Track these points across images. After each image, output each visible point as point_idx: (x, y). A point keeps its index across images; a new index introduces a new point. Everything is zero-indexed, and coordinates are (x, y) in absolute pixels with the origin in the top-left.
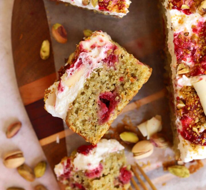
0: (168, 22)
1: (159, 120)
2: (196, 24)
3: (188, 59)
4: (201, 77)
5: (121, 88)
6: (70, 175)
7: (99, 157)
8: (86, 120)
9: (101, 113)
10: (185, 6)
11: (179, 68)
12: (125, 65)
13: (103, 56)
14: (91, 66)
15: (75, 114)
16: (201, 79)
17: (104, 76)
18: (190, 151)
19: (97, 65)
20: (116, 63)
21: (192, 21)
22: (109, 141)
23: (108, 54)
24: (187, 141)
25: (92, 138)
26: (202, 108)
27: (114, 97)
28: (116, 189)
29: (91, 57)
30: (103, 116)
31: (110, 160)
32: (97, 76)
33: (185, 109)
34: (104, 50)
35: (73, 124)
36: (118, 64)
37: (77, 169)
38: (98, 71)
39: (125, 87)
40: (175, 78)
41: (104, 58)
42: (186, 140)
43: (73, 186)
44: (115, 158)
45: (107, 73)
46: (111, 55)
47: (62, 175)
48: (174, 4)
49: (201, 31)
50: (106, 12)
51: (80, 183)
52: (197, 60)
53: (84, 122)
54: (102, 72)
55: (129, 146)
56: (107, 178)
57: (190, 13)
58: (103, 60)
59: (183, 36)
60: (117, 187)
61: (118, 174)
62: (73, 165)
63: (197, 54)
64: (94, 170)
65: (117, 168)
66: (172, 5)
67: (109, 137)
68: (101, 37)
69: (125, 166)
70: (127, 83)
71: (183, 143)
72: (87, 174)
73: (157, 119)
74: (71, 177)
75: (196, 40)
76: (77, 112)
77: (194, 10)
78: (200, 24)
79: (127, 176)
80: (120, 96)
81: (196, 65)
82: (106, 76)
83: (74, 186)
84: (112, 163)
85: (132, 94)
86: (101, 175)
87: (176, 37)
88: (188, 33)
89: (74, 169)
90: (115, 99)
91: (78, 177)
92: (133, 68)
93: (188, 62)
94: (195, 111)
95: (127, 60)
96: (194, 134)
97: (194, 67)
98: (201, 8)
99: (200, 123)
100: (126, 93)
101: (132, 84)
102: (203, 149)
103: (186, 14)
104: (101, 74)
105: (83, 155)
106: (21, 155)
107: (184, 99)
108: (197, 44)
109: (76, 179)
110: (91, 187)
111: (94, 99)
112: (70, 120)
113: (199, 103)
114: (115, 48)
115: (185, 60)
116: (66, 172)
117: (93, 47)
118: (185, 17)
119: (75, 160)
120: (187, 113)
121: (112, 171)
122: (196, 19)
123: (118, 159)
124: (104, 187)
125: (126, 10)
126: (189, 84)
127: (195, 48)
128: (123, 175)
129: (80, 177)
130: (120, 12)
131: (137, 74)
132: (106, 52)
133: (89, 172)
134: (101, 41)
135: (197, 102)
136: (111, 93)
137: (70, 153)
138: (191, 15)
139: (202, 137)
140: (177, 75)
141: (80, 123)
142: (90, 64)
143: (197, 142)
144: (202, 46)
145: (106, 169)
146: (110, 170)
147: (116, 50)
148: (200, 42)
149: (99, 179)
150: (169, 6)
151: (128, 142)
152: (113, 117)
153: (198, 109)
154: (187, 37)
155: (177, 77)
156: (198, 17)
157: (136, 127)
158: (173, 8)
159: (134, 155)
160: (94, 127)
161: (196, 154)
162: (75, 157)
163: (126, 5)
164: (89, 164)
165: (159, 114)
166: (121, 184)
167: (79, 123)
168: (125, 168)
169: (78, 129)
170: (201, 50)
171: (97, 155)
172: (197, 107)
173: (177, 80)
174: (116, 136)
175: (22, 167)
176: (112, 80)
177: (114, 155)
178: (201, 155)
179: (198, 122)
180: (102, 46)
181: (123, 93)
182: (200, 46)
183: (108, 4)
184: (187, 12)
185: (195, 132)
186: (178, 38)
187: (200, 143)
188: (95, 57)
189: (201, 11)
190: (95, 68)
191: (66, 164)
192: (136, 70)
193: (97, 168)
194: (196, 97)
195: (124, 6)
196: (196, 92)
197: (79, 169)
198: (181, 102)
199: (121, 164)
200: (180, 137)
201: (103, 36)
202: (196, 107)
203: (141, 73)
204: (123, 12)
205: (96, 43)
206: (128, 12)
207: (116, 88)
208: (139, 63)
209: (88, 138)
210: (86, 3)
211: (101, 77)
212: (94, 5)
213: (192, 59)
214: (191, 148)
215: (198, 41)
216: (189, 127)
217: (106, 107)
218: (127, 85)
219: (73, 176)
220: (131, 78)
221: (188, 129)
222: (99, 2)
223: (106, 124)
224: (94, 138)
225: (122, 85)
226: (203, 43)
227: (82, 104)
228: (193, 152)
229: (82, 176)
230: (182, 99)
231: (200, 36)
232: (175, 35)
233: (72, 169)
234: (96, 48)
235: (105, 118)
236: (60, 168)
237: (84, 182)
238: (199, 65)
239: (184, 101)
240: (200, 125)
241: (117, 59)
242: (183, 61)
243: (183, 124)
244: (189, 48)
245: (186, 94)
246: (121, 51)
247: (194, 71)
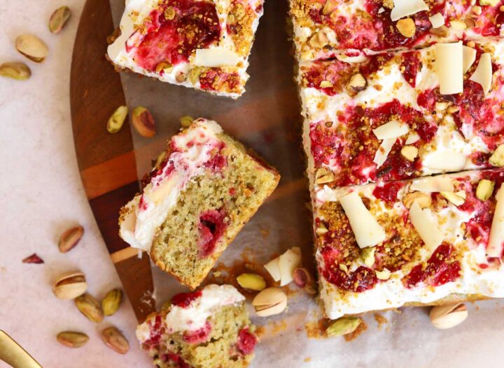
0: (302, 106)
1: (298, 254)
2: (343, 109)
3: (332, 162)
4: (352, 188)
5: (232, 204)
6: (160, 340)
7: (205, 311)
8: (180, 253)
9: (202, 242)
10: (325, 84)
11: (318, 174)
12: (237, 171)
13: (205, 158)
14: (186, 173)
15: (163, 243)
16: (351, 191)
17: (205, 187)
18: (337, 300)
19: (195, 171)
20: (224, 168)
21: (336, 106)
22: (222, 287)
23: (212, 155)
24: (333, 286)
25: (189, 279)
26: (352, 235)
27: (222, 218)
28: (232, 361)
29: (188, 159)
30: (206, 245)
31: (223, 317)
32: (196, 186)
33: (328, 237)
34: (206, 149)
35: (161, 257)
36: (226, 170)
37: (171, 330)
38: (198, 179)
39: (237, 202)
40: (313, 190)
41: (206, 161)
42: (330, 284)
43: (165, 359)
44: (231, 313)
45: (211, 182)
46: (216, 156)
47: (148, 341)
48: (309, 80)
49: (350, 120)
50: (212, 92)
51: (176, 352)
52: (346, 163)
53: (177, 255)
54: (203, 180)
55: (250, 294)
56: (218, 345)
57: (334, 93)
58: (204, 164)
59: (323, 127)
60: (235, 359)
61: (236, 339)
62: (166, 325)
63: (346, 154)
64: (197, 331)
65: (233, 330)
66: (306, 81)
67: (221, 281)
68: (201, 129)
69: (245, 327)
70: (240, 197)
71: (328, 288)
72: (187, 337)
73: (294, 252)
74: (161, 343)
75: (343, 132)
76: (166, 241)
77: (340, 89)
78: (349, 109)
79: (249, 342)
80: (231, 216)
81: (345, 170)
82: (210, 187)
83: (167, 357)
84: (226, 321)
85: (248, 214)
86: (209, 340)
87: (313, 128)
88: (332, 123)
89: (167, 331)
90: (222, 220)
91: (172, 343)
92: (249, 174)
93: (332, 165)
94: (343, 239)
95: (240, 164)
96: (342, 274)
97: (341, 173)
98: (349, 86)
99: (351, 258)
100: (239, 212)
101: (248, 198)
102: (357, 297)
103: (329, 94)
104: (201, 184)
105: (181, 308)
106: (81, 279)
107: (326, 220)
108: (345, 140)
109: (169, 347)
110: (193, 358)
111: (192, 220)
112: (156, 251)
113: (349, 227)
114: (222, 146)
115: (327, 163)
116: (154, 336)
117: (190, 144)
118: (326, 98)
119: (169, 316)
120: (330, 243)
121: (226, 334)
122: (343, 102)
123: (235, 316)
124: (214, 358)
125: (241, 88)
126: (334, 199)
127: (342, 145)
128: (243, 341)
129: (176, 343)
130: (232, 92)
131: (256, 183)
132: (208, 153)
133: (190, 334)
134: (202, 136)
135: (345, 226)
136: (216, 212)
137: (161, 306)
138: (336, 97)
139: (354, 279)
140: (315, 185)
141: (172, 256)
142: (186, 169)
143: (347, 287)
144: (353, 143)
145: (216, 330)
146: (223, 332)
147: (224, 149)
148: (350, 136)
149: (205, 345)
150: (303, 82)
151: (248, 289)
152: (221, 248)
153: (347, 237)
154: (329, 128)
155: (317, 189)
156: (345, 99)
157: (263, 266)
158: (309, 86)
159: (257, 309)
160: (192, 263)
161: (346, 305)
162: (169, 311)
163: (241, 81)
164: (190, 322)
165: (297, 245)
166: (240, 354)
167: (169, 257)
168: (247, 329)
169: (168, 266)
170: (351, 147)
171: (202, 308)
172: (347, 233)
173: (315, 193)
174: (231, 280)
175: (83, 298)
176: (218, 193)
177: (230, 309)
178: (354, 307)
179: (349, 257)
180: (204, 144)
181: (235, 212)
182: (350, 142)
183: (214, 80)
184: (329, 91)
185: (344, 272)
186: (316, 130)
187: (351, 287)
188: (193, 160)
189: (349, 90)
190: (192, 175)
191: (153, 323)
192: (254, 178)
193: (202, 329)
194: (343, 218)
195: (237, 83)
196: (343, 211)
197: (175, 330)
198: (322, 225)
199: (240, 323)
200: (323, 280)
201: (205, 128)
202: (344, 233)
203: (261, 183)
204: (236, 92)
205: (195, 138)
206: (244, 91)
207: (224, 205)
208: (258, 168)
209: (183, 279)
210: (182, 79)
211: (202, 189)
212: (194, 83)
213: (338, 162)
214: (339, 296)
215: (347, 134)
216: (334, 264)
217: (210, 234)
218: (241, 200)
219: (165, 341)
220: (246, 190)
221: (332, 266)
222: (200, 78)
223: (209, 257)
224: (192, 279)
225: (234, 200)
226: (354, 138)
227: (175, 228)
228: (341, 302)
229: (178, 340)
230: (323, 222)
231: (350, 126)
232: (311, 126)
233: (163, 331)
234: (195, 148)
235: (209, 248)
236: (144, 330)
237: (182, 351)
238: (348, 169)
239: (327, 225)
240: (351, 261)
241: (225, 163)
242: (323, 164)
243: (326, 260)
244: (332, 145)
245: (330, 214)
246: (233, 150)
247: (342, 179)
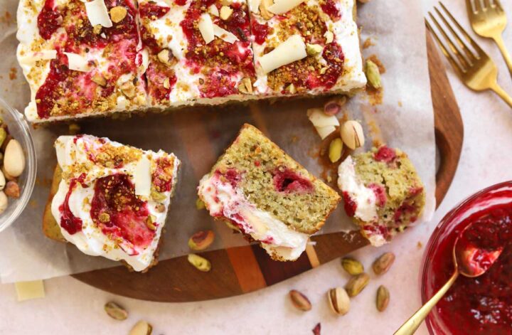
0: (186, 104)
1: (312, 112)
2: (189, 69)
3: (233, 79)
4: (256, 62)
5: (268, 164)
6: (383, 227)
7: (360, 188)
8: (310, 209)
9: (300, 190)
10: (166, 84)
11: (244, 91)
12: (240, 160)
13: (228, 187)
14: (241, 203)
15: (301, 223)
16: (259, 63)
17: (254, 187)
18: (350, 77)
19: (240, 196)
20: (237, 171)
21: (185, 75)
22: (340, 175)
23: (226, 181)
24: (339, 81)
25: (332, 201)
26: (296, 63)
27: (280, 173)
28: (401, 167)
29: (229, 202)
30: (303, 187)
31: (365, 173)
32: (253, 195)
33: (297, 84)
34: (220, 187)
35: (314, 225)
36: (239, 169)
37: (375, 217)
38: (247, 193)
39: (267, 160)
40: (258, 96)
41: (231, 187)
42: (337, 82)
43: (398, 223)
44: (362, 168)
45: (249, 182)
46: (227, 178)
47: (384, 237)
48: (163, 98)
49: (197, 63)
50: (174, 182)
51: (393, 213)
52: (234, 68)
53: (311, 211)
54: (248, 189)
55: (346, 152)
56: (388, 178)
57: (174, 76)
58: (233, 188)
59: (203, 86)
60: (399, 164)
61: (383, 163)
62: (371, 222)
63: (226, 68)
64: (376, 195)
65: (375, 165)
66: (164, 101)
67: (335, 175)
68: (204, 190)
69: (373, 155)
70: (262, 157)
71: (340, 85)
72: (381, 204)
73: (311, 114)
74: (386, 225)
75: (208, 69)
76: (299, 220)
77: (171, 71)
78: (188, 64)
79: (385, 153)
80: (278, 165)
81: (240, 69)
82: (253, 183)
83: (398, 221)
84: (368, 171)
85: (277, 150)
86: (384, 185)
87: (205, 95)
88: (200, 79)
89: (376, 221)
90: (282, 173)
91: (386, 216)
92: (243, 150)
93: (236, 79)
94: (299, 71)
95: (234, 157)
96: (329, 72)
97: (243, 71)
98: (168, 64)
99: (315, 64)
100: (275, 158)
101: (263, 151)
102: (348, 60)
103: (175, 81)
104: (251, 190)
105: (357, 209)
106: (333, 292)
107: (283, 85)
108: (214, 68)
109: (389, 219)
110: (398, 199)
111: (282, 198)
112: (308, 229)
113: (289, 65)
114: (218, 173)
115: (234, 83)
116: (380, 232)
117: (217, 200)
118: (179, 84)
119: (364, 219)
120: (302, 81)
121: (379, 171)
122: (182, 69)
123: (364, 164)
124: (399, 181)
125: (170, 156)
126: (265, 78)
127: (219, 70)
128: (385, 158)
129: (386, 213)
130: (173, 164)
131: (251, 144)
132: (224, 184)
133: (378, 201)
134: (209, 189)
135: (288, 69)
136: (275, 178)
137: (356, 226)
138: (177, 75)
139: (333, 61)
140: (253, 94)
141: (312, 216)
142: (238, 204)
143: (340, 68)
144: (217, 61)
145: (375, 179)
146: (377, 174)
147: (221, 171)
148: (211, 64)
149: (388, 189)
150: (165, 104)
151: (342, 152)
152: (305, 174)
153: (297, 67)
154: (205, 81)
155: (256, 93)
156: (179, 67)
157: (323, 141)
158: (168, 98)
159: (358, 146)
160: (318, 199)
161: (355, 69)
162: (360, 219)
163: (164, 157)
164: (369, 201)
165: (306, 113)
166: (395, 160)
167: (313, 218)
168: (375, 154)
169: (321, 219)
170: (221, 63)
171: (357, 191)
172: (295, 68)
173: (260, 94)
174: (334, 167)
175: (349, 291)
176: (258, 176)
177: (358, 168)
178: (356, 63)
179: (314, 67)
180: (216, 188)
181: (275, 162)
182: (217, 64)
183: (162, 180)
184: (173, 81)
185: (327, 70)
186: (206, 93)
187: (340, 65)
188: (230, 197)
189: (172, 64)
190: (243, 198)
191: (369, 232)
192: (245, 145)
193: (374, 191)
194: (281, 70)
195: (165, 160)
196: (275, 70)
197: (375, 214)
198: (287, 88)
199: (370, 160)
200: (334, 89)
201: (203, 187)
202: (294, 70)
203: (250, 138)
204: (173, 161)
205: (211, 196)
206: (172, 154)
207: (269, 171)
208: (238, 142)
209: (332, 206)
210: (162, 207)
211: (255, 190)
212: (165, 197)
213: (233, 74)
214: (347, 75)
215: (210, 66)
216: (320, 79)
217: (294, 183)
218: (265, 157)
219: (384, 222)
220: (256, 152)
221: (322, 80)
222: (161, 191)
223: (313, 184)
224: (332, 199)
225: (264, 163)
226: (213, 60)
227: (289, 213)
228: (352, 73)
229: (384, 211)
230: (285, 88)
231: (203, 64)
232: (203, 96)
233: (376, 224)
234: (220, 196)
235: (306, 184)
236: (375, 240)
237: (393, 208)
238: (240, 65)
239: (287, 85)
240: (318, 64)
241: (233, 170)
242: (236, 87)
243: (317, 85)
244: (219, 79)
245: (278, 82)
246: (222, 165)
247: (248, 71)
